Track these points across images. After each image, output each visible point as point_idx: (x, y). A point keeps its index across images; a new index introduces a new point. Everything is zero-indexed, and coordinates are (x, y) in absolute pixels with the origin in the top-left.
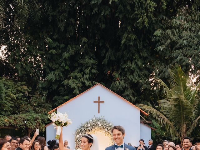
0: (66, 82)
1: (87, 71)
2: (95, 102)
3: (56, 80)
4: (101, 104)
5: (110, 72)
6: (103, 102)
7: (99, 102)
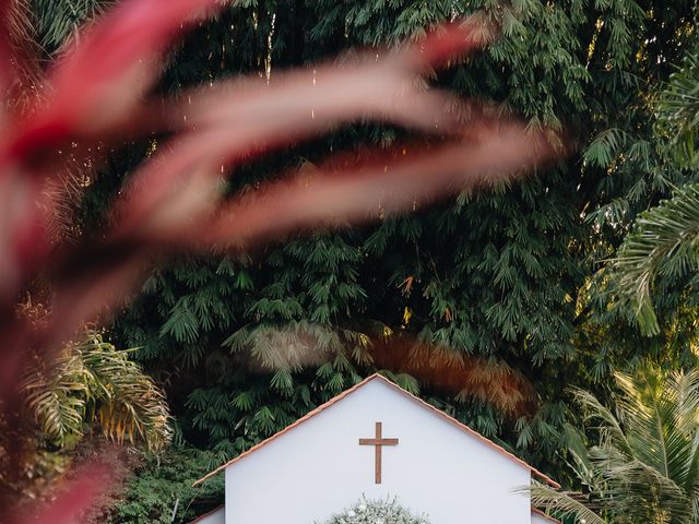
0: (240, 337)
1: (321, 291)
2: (363, 442)
3: (200, 329)
4: (385, 449)
5: (413, 283)
6: (394, 442)
7: (379, 442)
